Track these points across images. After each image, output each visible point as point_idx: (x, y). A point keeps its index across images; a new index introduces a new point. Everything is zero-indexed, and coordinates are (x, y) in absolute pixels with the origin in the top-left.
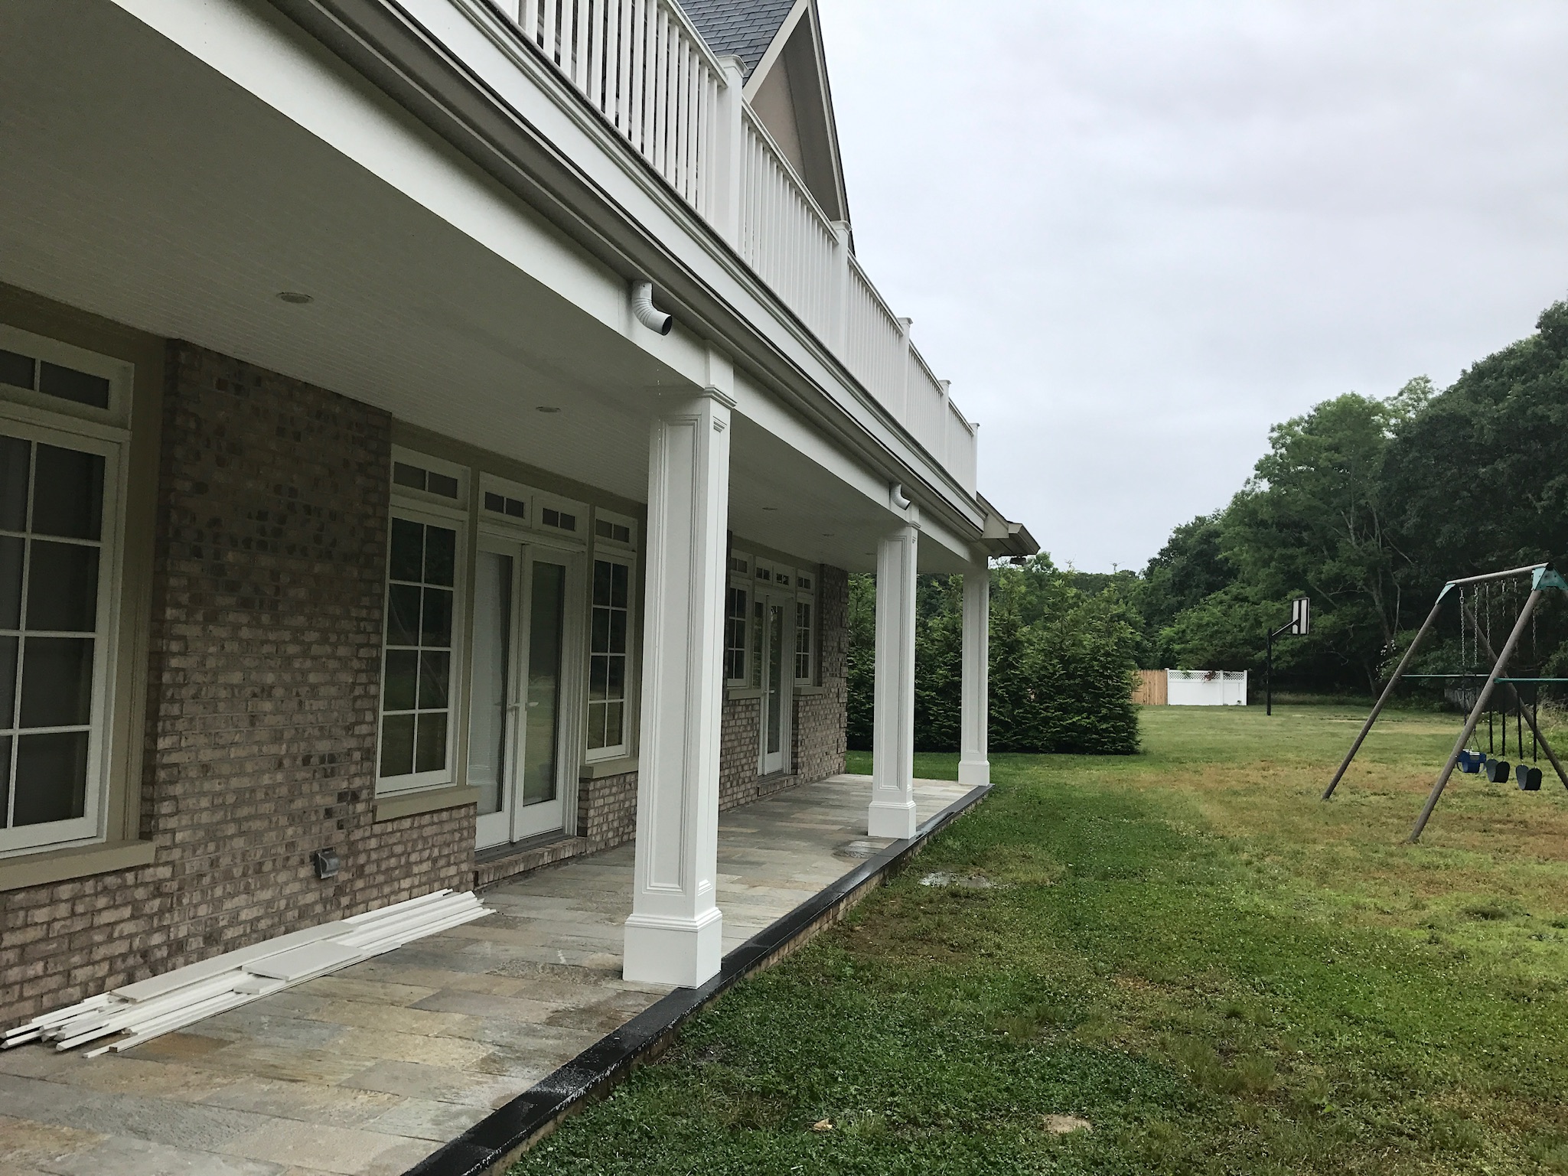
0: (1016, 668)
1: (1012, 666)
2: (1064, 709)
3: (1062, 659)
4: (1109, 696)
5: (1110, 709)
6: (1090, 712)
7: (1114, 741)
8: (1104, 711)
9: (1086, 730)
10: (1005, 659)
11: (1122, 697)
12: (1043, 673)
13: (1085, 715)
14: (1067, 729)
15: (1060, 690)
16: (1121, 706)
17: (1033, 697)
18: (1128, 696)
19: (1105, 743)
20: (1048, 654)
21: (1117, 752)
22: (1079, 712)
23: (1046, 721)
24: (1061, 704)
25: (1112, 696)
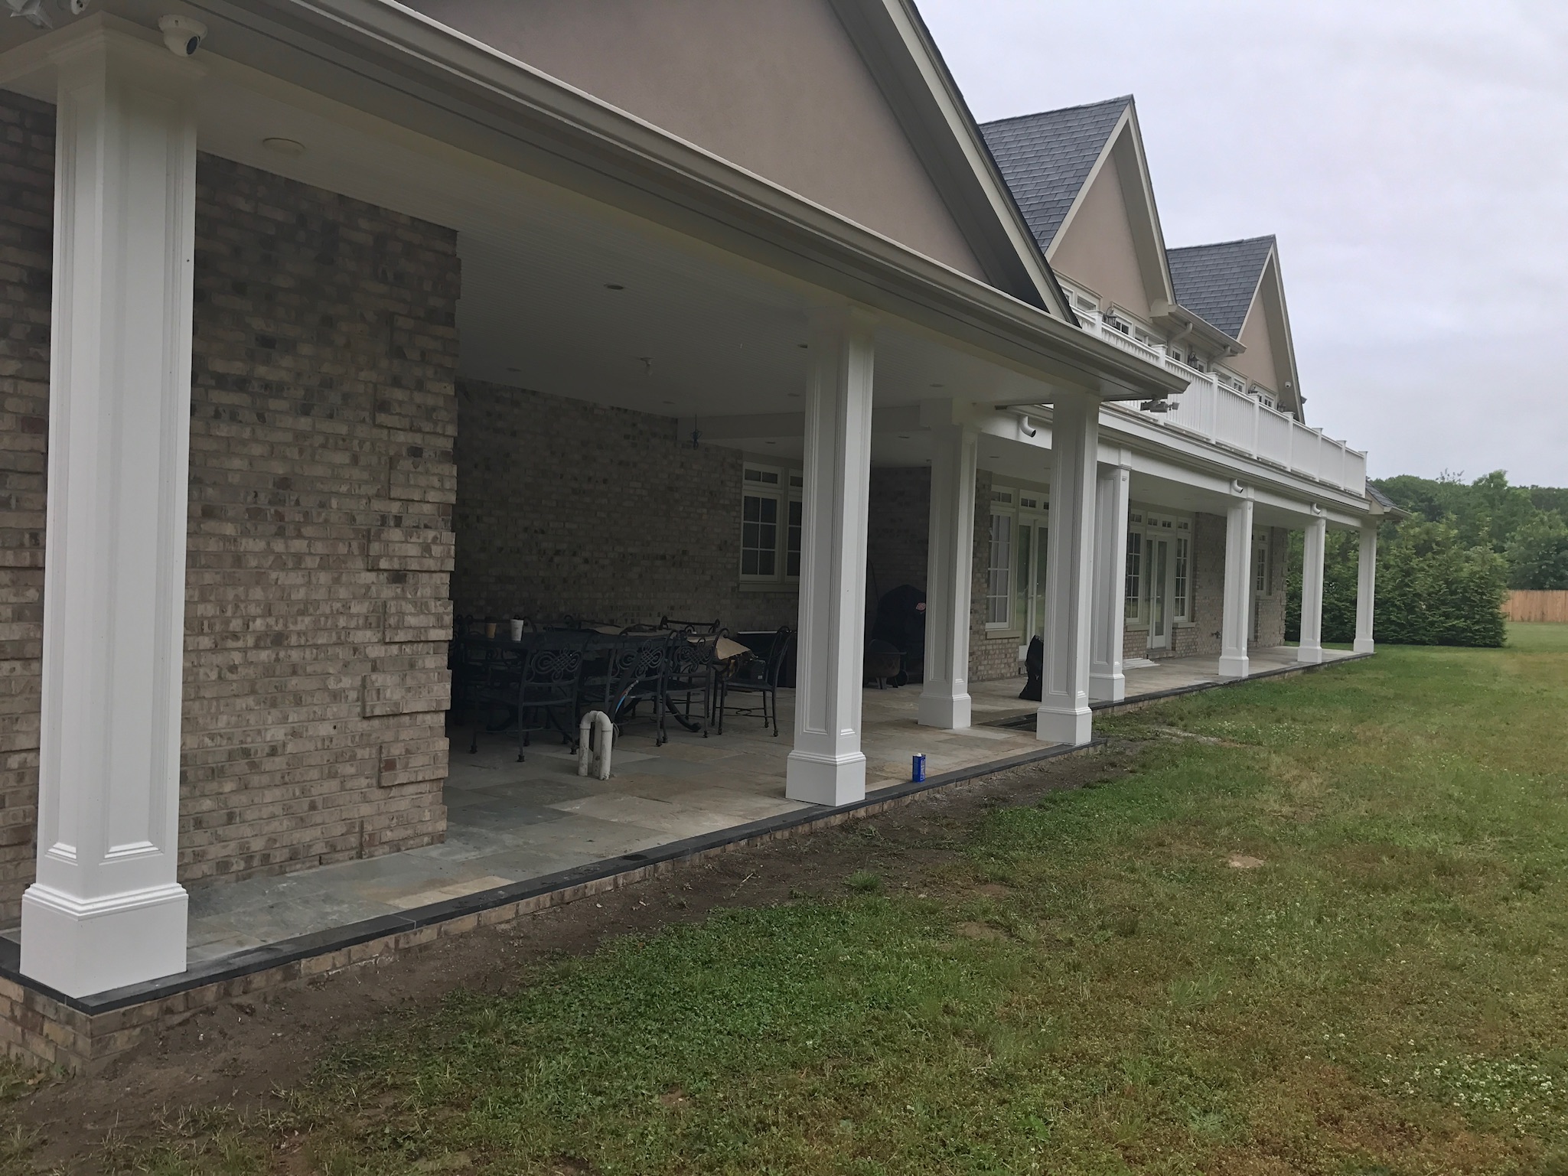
0: (1410, 587)
1: (1407, 585)
2: (1447, 616)
3: (1446, 582)
4: (1481, 606)
5: (1482, 616)
6: (1467, 618)
7: (1484, 638)
8: (1477, 617)
9: (1464, 630)
10: (1402, 581)
11: (1493, 608)
12: (1431, 590)
13: (1463, 619)
14: (1448, 629)
15: (1444, 603)
16: (1491, 614)
17: (1424, 607)
18: (1497, 607)
19: (1477, 639)
20: (1436, 578)
21: (1486, 646)
22: (1458, 618)
23: (1432, 624)
24: (1444, 612)
25: (1484, 607)
